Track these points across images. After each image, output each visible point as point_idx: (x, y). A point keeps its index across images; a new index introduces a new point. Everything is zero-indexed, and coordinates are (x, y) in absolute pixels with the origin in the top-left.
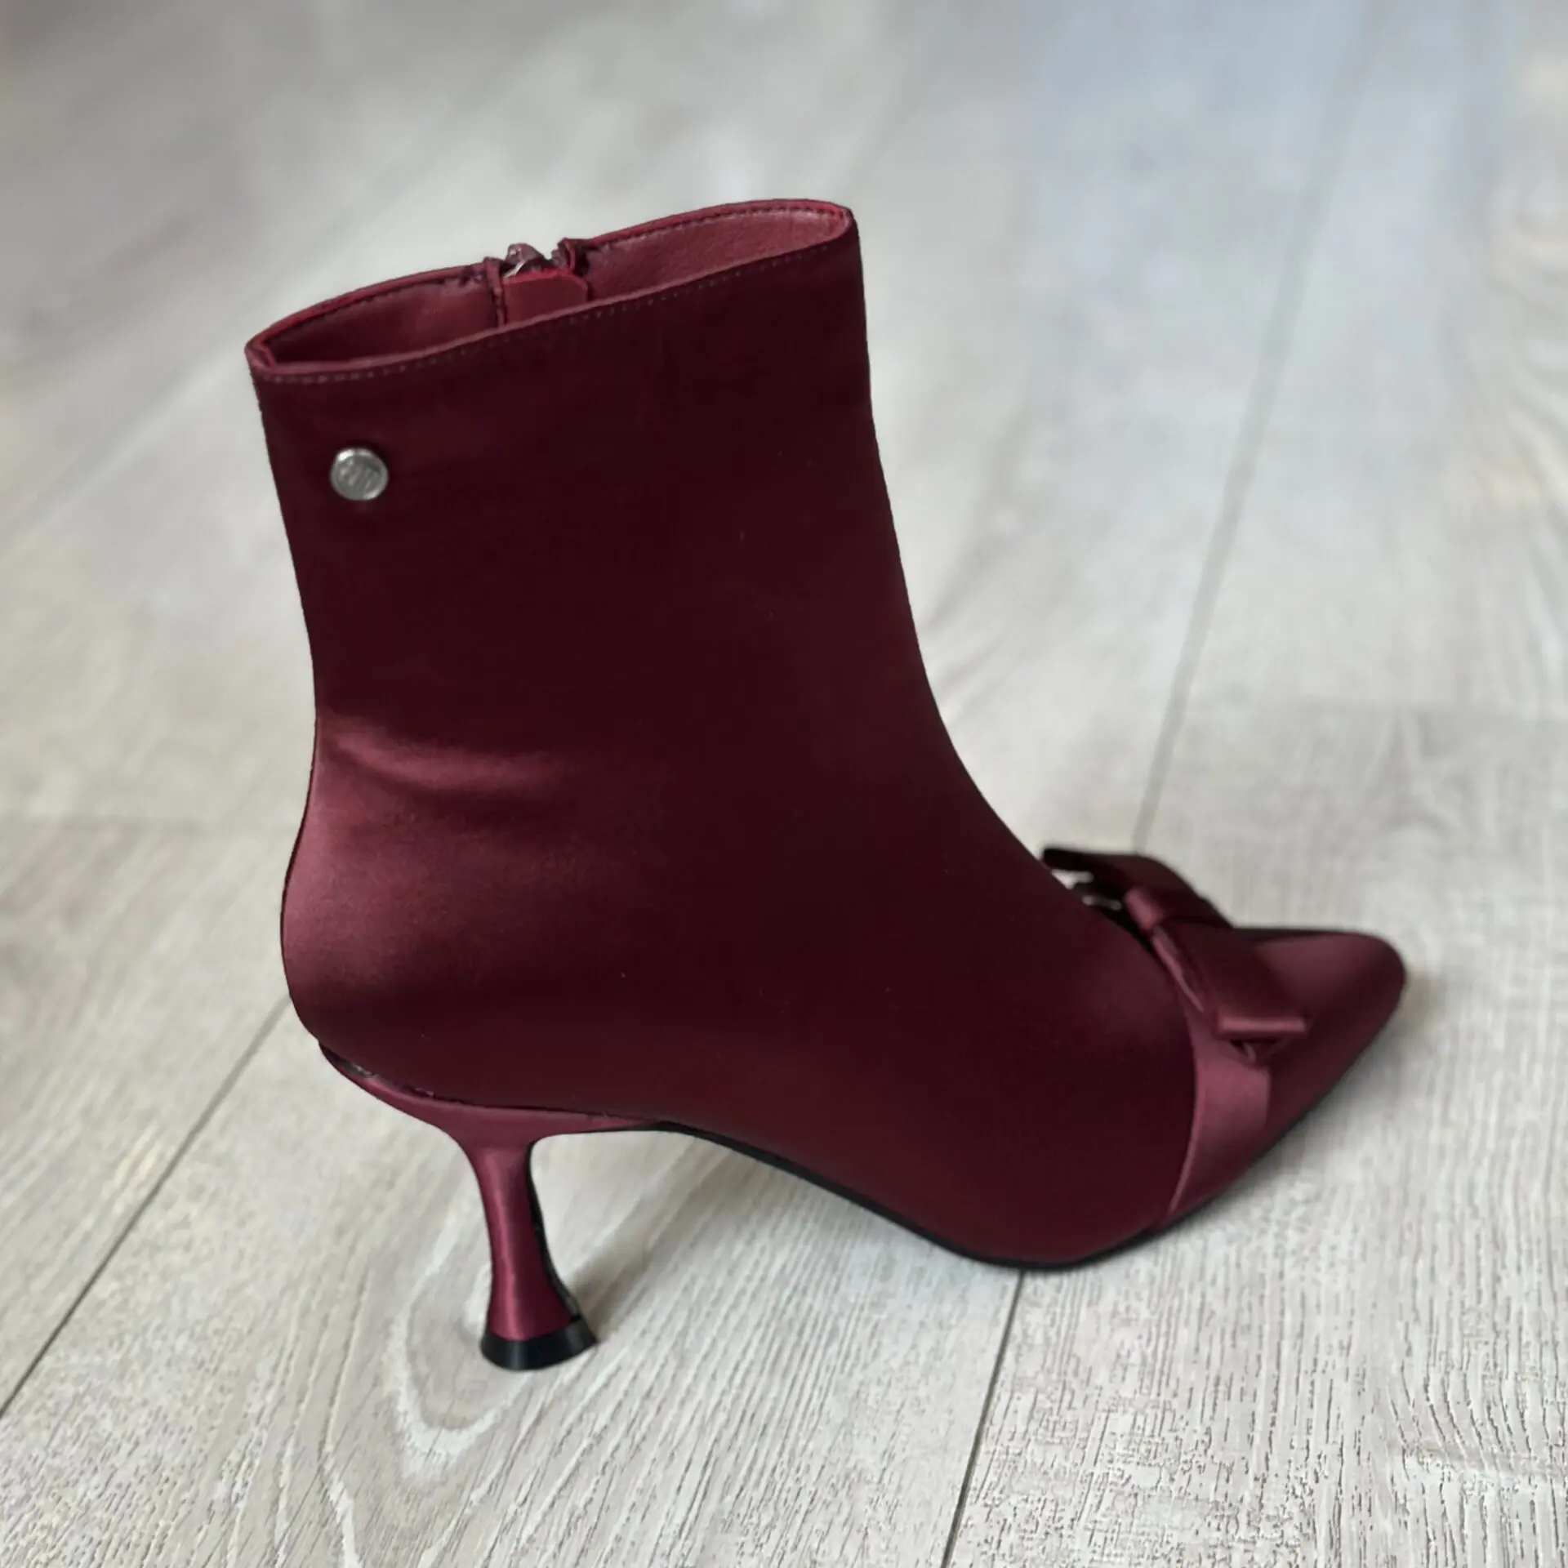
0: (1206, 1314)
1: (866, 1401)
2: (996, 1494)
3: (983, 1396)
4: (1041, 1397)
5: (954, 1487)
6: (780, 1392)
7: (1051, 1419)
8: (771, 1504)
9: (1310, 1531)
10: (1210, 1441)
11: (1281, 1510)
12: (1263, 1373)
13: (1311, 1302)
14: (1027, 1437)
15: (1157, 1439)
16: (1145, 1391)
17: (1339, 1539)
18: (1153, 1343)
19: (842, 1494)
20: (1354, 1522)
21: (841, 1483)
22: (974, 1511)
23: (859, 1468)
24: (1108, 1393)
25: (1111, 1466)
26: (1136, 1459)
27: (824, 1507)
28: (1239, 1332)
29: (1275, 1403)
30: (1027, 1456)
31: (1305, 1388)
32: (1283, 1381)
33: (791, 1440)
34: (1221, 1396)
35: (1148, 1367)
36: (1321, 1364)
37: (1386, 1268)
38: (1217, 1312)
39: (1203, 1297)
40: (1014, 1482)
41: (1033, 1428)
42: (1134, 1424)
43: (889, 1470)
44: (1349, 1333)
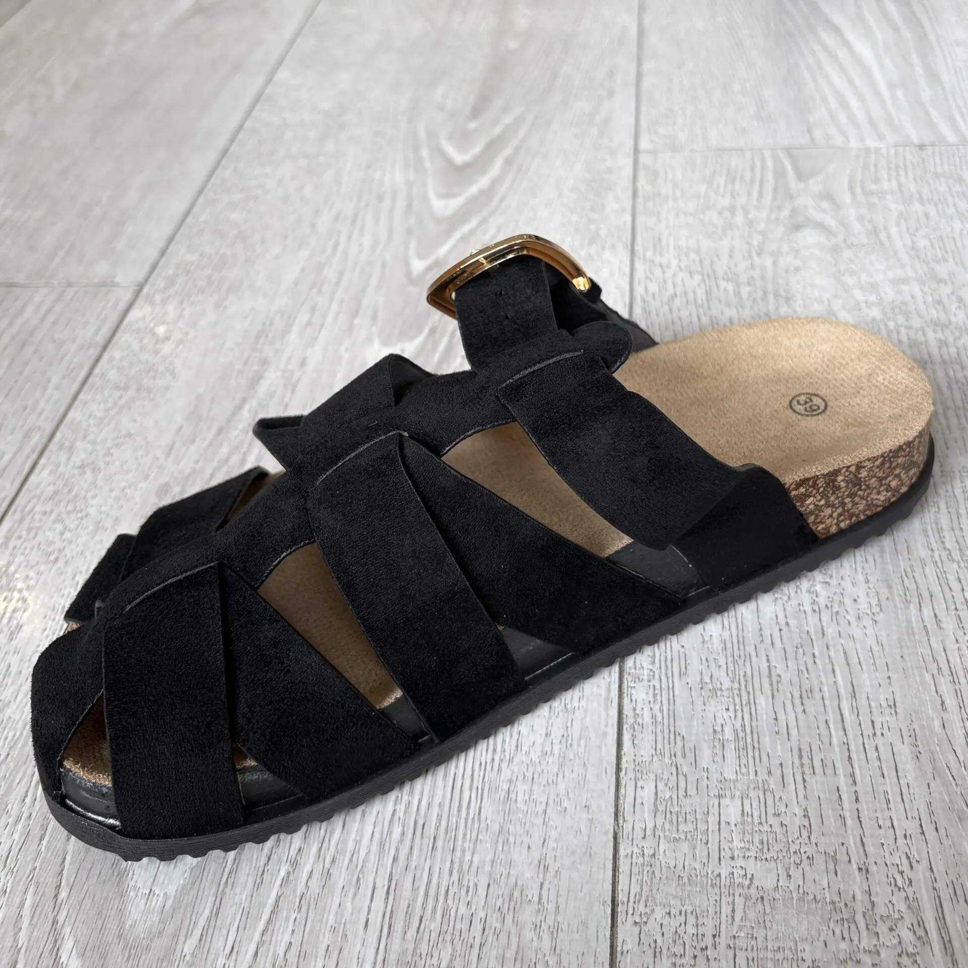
0: (774, 679)
1: (516, 800)
2: (641, 908)
3: (613, 789)
4: (661, 786)
7: (673, 811)
9: (922, 933)
10: (810, 826)
11: (890, 906)
12: (835, 741)
13: (854, 660)
14: (657, 833)
15: (766, 828)
16: (744, 770)
17: (950, 941)
18: (739, 714)
19: (509, 919)
20: (957, 919)
21: (506, 906)
22: (625, 931)
23: (520, 883)
24: (715, 776)
25: (733, 864)
26: (752, 854)
27: (495, 937)
28: (804, 696)
29: (853, 775)
30: (661, 858)
31: (872, 755)
32: (852, 747)
33: (458, 854)
34: (807, 770)
35: (741, 743)
36: (878, 726)
37: (900, 616)
38: (782, 676)
39: (768, 660)
40: (654, 891)
41: (660, 822)
42: (743, 811)
43: (546, 885)
44: (891, 689)
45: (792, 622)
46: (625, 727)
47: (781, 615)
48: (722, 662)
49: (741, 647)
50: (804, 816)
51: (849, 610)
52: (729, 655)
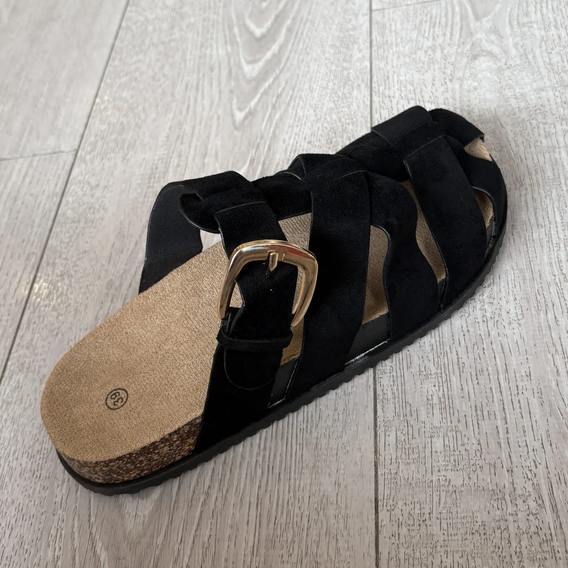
0: (461, 365)
1: (321, 449)
2: (391, 502)
3: (373, 438)
4: (399, 434)
5: (371, 502)
6: (282, 450)
7: (406, 447)
8: (291, 526)
10: (481, 450)
12: (495, 399)
13: (507, 350)
14: (398, 461)
15: (457, 453)
16: (444, 421)
18: (441, 388)
19: (321, 513)
21: (319, 508)
22: (383, 515)
23: (326, 494)
24: (428, 426)
25: (439, 474)
26: (450, 468)
27: (315, 524)
28: (478, 374)
29: (505, 418)
30: (400, 474)
31: (517, 405)
32: (505, 402)
33: (292, 481)
34: (480, 418)
35: (443, 405)
36: (520, 388)
37: (534, 320)
38: (466, 363)
39: (457, 354)
40: (397, 493)
41: (399, 454)
42: (444, 444)
43: (340, 494)
44: (528, 366)
45: (471, 330)
46: (378, 401)
47: (464, 326)
48: (431, 357)
49: (442, 348)
50: (478, 444)
51: (504, 319)
52: (435, 353)
